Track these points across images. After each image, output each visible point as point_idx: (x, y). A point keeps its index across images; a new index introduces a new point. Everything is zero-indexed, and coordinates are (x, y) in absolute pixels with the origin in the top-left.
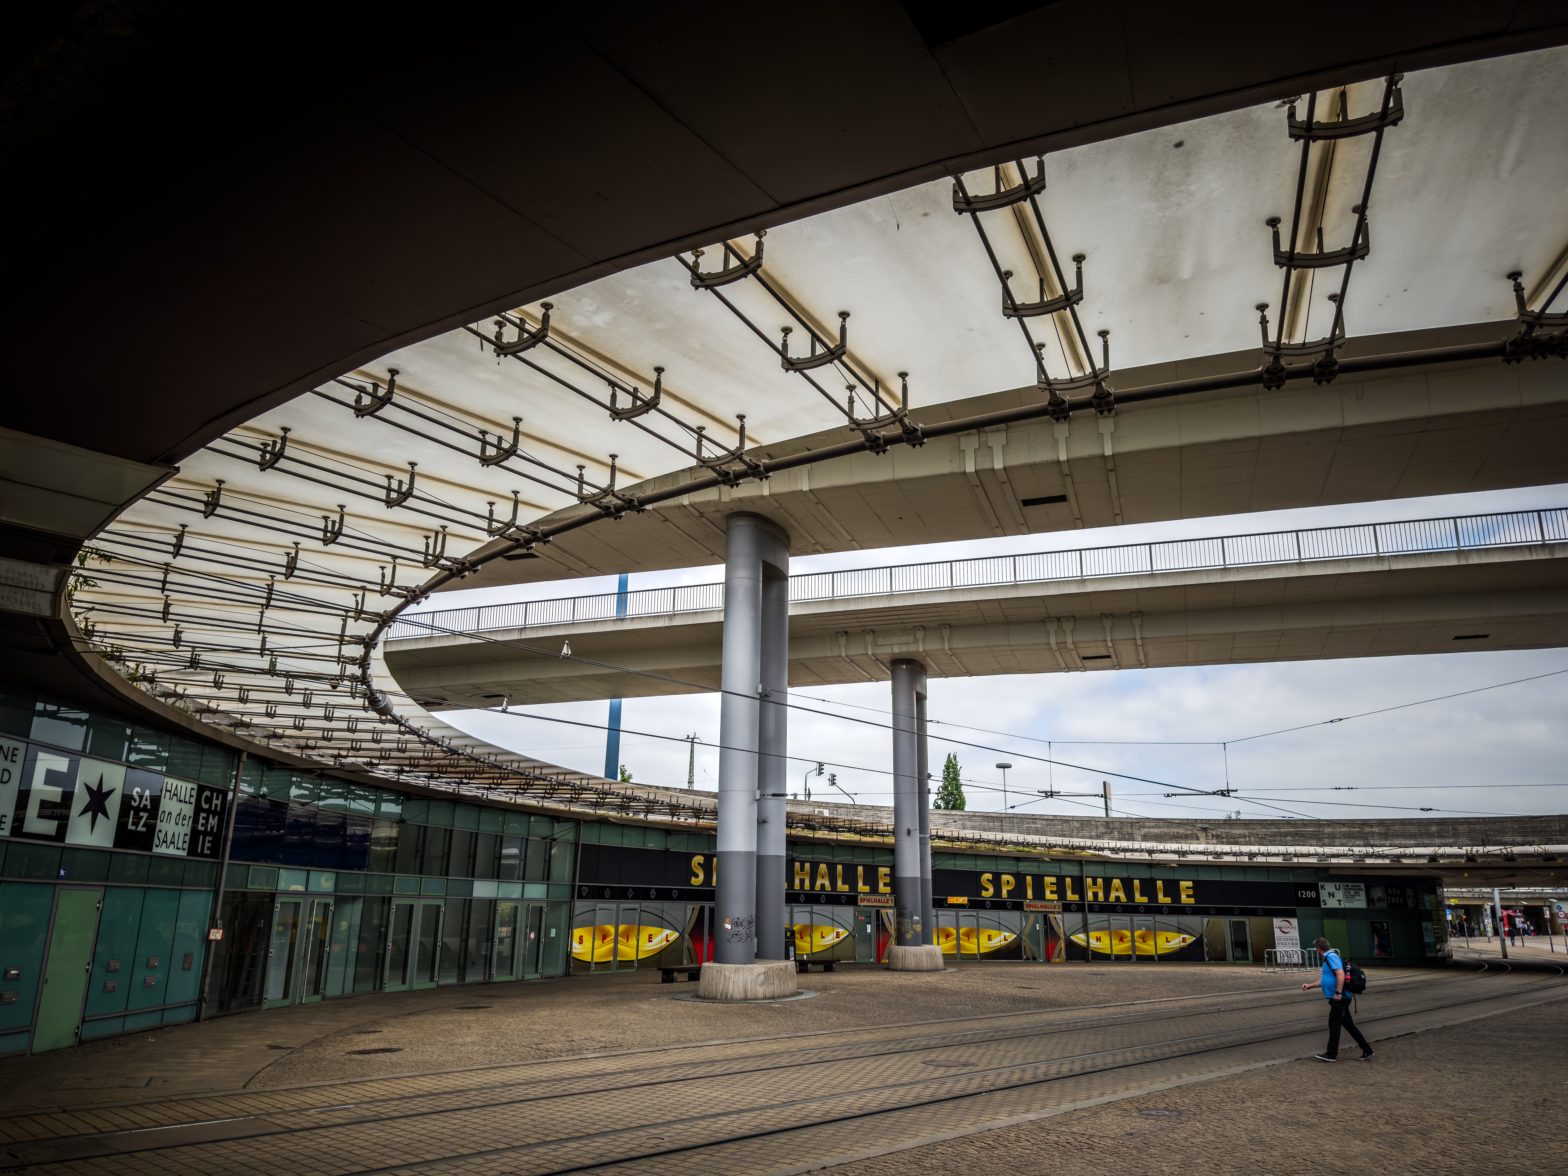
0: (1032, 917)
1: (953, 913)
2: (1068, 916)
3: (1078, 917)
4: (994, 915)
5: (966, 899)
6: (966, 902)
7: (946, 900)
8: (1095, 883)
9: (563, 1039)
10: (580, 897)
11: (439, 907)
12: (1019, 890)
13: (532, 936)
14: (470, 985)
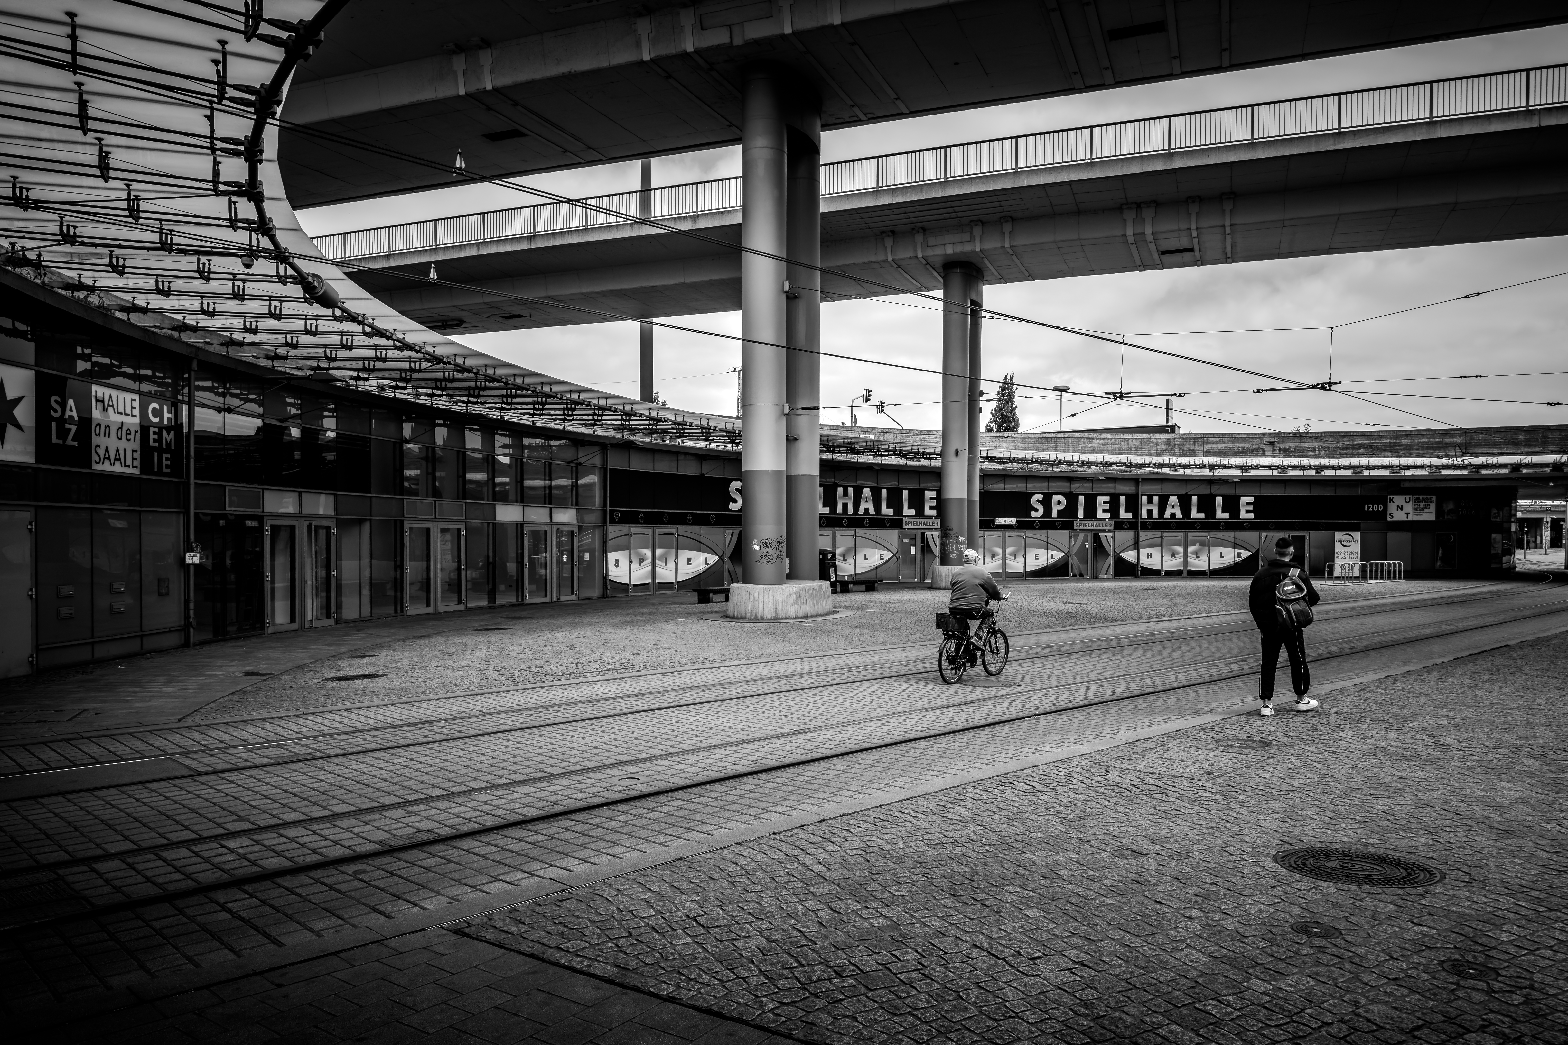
0: (1081, 536)
1: (1000, 534)
2: (1118, 534)
3: (1130, 534)
4: (1042, 535)
5: (1014, 520)
6: (1014, 523)
7: (993, 521)
8: (1150, 501)
9: (569, 661)
10: (613, 521)
11: (459, 530)
12: (1070, 510)
13: (565, 559)
14: (502, 606)
